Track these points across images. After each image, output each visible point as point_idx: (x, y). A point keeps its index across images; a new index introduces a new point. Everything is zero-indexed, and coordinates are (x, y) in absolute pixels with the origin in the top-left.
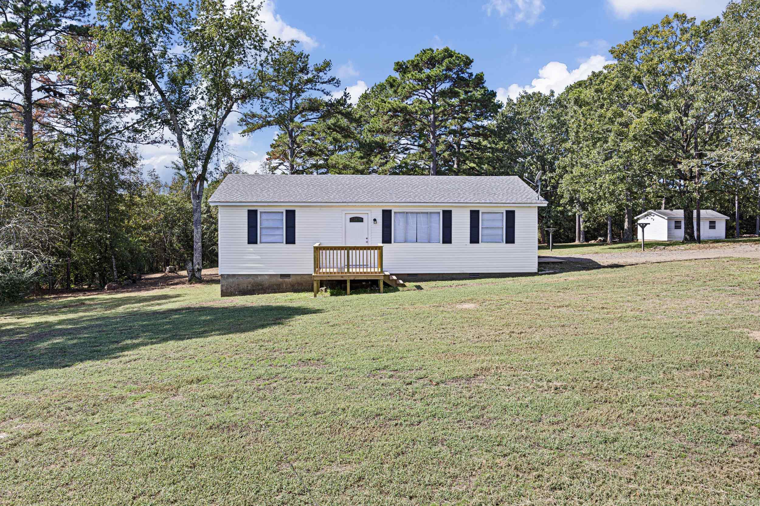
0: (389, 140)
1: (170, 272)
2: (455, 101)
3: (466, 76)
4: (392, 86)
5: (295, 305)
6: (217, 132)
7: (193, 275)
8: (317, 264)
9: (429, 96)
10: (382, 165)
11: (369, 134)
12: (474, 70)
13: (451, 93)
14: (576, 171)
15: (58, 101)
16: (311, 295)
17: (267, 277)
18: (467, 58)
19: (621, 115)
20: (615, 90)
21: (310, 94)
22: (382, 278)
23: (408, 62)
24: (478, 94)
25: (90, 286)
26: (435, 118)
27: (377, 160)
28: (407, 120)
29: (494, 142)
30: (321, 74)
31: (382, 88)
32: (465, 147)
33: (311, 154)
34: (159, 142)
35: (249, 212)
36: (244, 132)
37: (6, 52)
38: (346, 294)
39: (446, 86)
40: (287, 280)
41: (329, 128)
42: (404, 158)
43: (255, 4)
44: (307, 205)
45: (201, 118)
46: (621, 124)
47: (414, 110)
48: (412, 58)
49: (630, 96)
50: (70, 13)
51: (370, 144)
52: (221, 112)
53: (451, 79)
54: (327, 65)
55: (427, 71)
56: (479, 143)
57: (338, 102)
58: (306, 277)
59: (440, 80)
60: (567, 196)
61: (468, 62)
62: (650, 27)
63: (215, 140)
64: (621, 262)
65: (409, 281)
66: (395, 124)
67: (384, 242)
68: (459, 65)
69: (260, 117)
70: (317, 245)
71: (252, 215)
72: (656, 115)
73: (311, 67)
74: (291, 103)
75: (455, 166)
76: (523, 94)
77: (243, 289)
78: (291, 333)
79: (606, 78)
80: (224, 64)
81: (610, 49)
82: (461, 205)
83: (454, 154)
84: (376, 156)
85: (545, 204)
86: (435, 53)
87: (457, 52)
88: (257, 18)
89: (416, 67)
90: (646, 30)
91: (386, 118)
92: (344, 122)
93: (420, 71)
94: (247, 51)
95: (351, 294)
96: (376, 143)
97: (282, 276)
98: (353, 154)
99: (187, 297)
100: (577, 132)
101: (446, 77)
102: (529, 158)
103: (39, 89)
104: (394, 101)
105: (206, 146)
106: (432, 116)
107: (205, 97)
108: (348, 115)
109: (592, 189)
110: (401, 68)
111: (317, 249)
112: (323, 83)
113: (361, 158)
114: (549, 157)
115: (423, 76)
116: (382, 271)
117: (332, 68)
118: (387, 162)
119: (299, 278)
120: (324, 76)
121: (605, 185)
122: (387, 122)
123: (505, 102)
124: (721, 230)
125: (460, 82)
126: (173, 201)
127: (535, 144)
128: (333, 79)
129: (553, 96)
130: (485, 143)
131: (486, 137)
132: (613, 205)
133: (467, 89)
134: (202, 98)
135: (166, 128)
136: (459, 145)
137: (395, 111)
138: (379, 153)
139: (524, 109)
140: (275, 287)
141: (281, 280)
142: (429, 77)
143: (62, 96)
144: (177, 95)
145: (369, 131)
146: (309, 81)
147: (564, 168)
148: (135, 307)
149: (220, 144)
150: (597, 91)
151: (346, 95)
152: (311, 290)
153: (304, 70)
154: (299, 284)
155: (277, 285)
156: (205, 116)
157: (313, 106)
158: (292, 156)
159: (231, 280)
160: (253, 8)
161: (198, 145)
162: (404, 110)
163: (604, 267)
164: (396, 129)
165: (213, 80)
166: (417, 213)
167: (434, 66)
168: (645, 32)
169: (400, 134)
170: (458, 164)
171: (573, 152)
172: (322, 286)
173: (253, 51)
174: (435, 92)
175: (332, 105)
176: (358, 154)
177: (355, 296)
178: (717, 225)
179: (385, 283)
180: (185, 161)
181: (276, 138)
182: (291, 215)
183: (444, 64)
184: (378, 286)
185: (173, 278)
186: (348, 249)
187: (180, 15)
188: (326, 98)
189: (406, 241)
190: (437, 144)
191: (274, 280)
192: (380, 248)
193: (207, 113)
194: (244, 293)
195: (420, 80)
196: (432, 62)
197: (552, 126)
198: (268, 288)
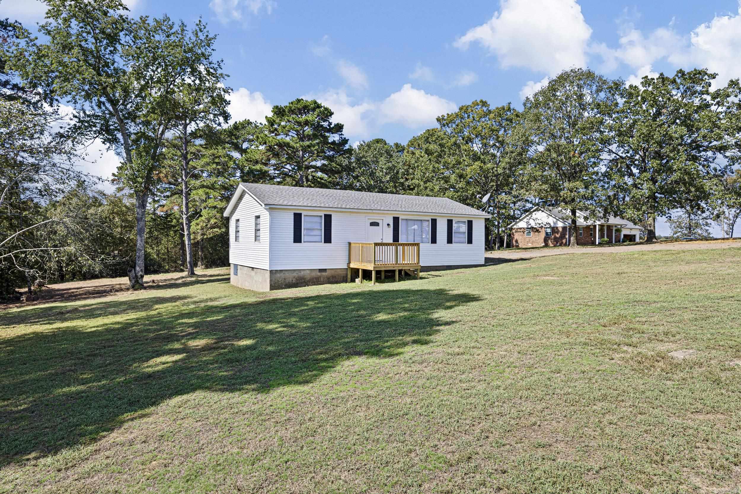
7: (137, 282)
8: (375, 257)
17: (308, 272)
35: (295, 214)
40: (324, 274)
44: (342, 210)
58: (338, 270)
67: (394, 241)
71: (298, 218)
77: (289, 283)
82: (442, 215)
95: (399, 281)
97: (321, 270)
111: (376, 245)
116: (419, 262)
119: (333, 272)
140: (315, 280)
141: (319, 274)
154: (333, 277)
155: (316, 278)
159: (278, 275)
166: (407, 220)
182: (328, 219)
186: (397, 245)
191: (314, 274)
192: (418, 245)
194: (289, 286)
198: (309, 281)
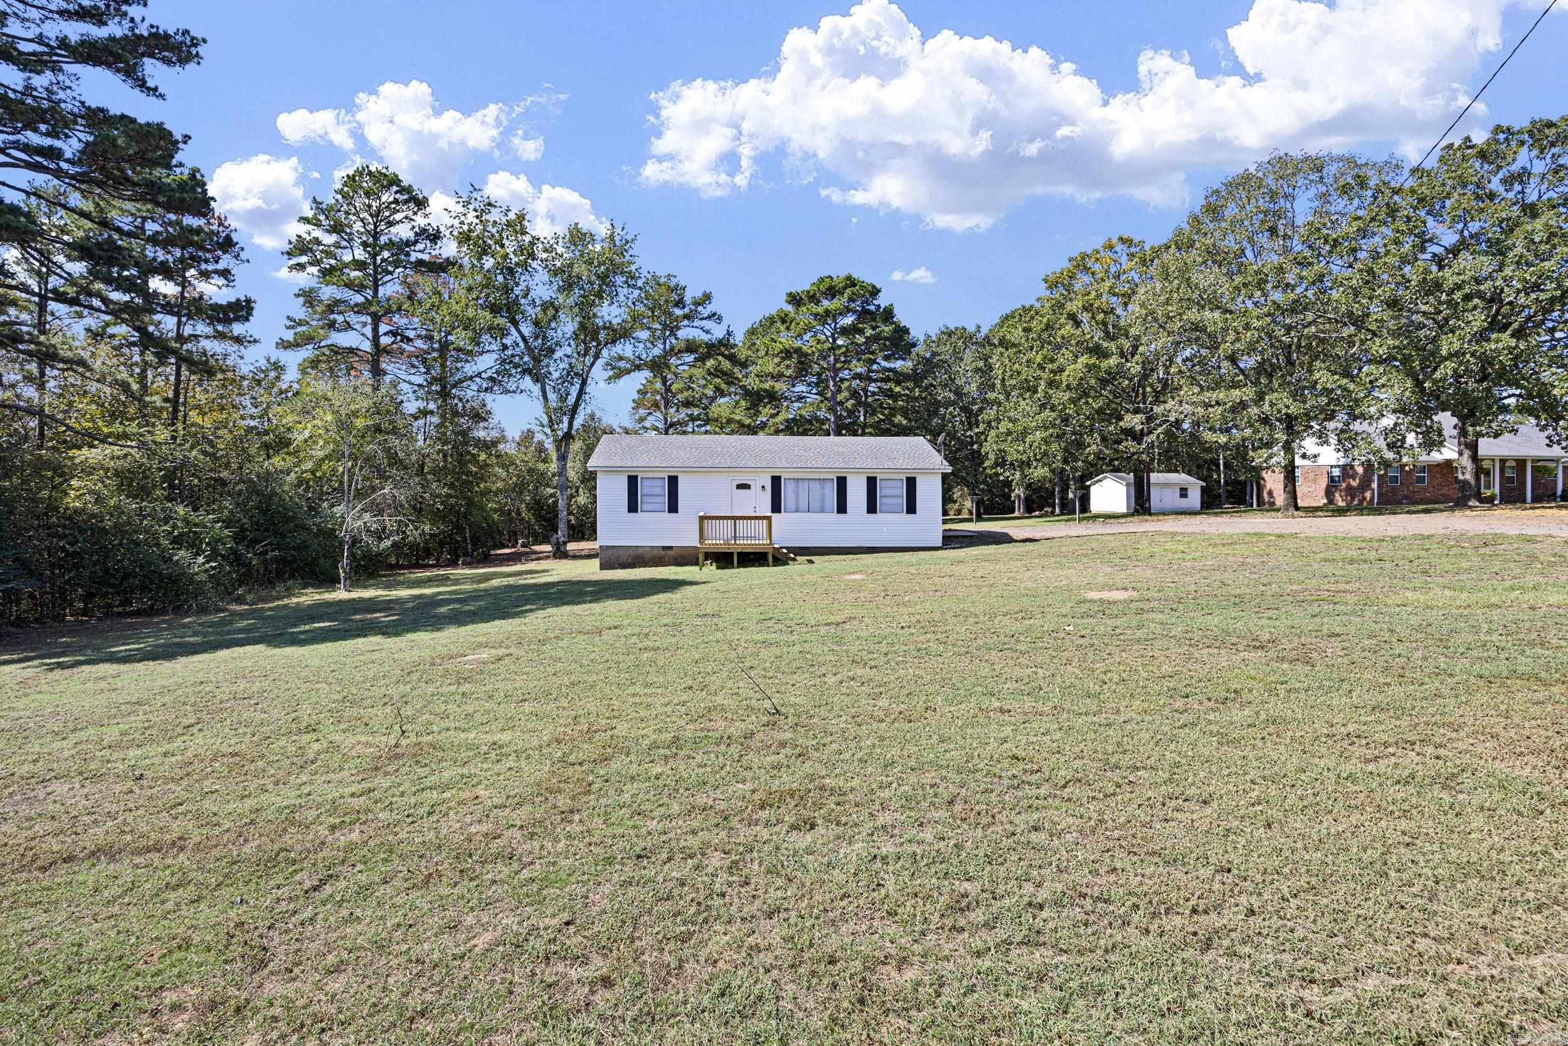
0: (780, 386)
1: (522, 546)
2: (860, 339)
3: (872, 308)
4: (783, 321)
5: (680, 577)
6: (584, 383)
7: (558, 549)
8: (702, 537)
9: (829, 334)
10: (773, 416)
11: (757, 379)
12: (882, 301)
13: (854, 330)
14: (1004, 426)
15: (404, 346)
16: (696, 568)
17: (648, 549)
18: (874, 287)
19: (1052, 361)
20: (1046, 329)
21: (686, 333)
22: (771, 551)
23: (803, 292)
24: (887, 329)
25: (438, 560)
26: (836, 361)
27: (766, 411)
28: (802, 363)
29: (908, 389)
30: (700, 308)
31: (772, 320)
32: (874, 394)
33: (688, 404)
34: (514, 392)
35: (630, 477)
36: (610, 378)
37: (352, 292)
38: (733, 567)
39: (848, 320)
40: (669, 552)
41: (710, 374)
42: (799, 409)
43: (629, 238)
44: (691, 470)
45: (567, 366)
46: (1052, 371)
47: (810, 351)
48: (807, 287)
49: (1063, 337)
50: (420, 246)
51: (757, 393)
52: (588, 360)
53: (854, 312)
54: (707, 298)
55: (826, 303)
56: (890, 390)
57: (720, 342)
58: (690, 549)
59: (840, 314)
60: (992, 456)
61: (875, 292)
62: (1089, 252)
63: (581, 392)
64: (1037, 535)
65: (801, 555)
66: (788, 367)
67: (773, 511)
68: (863, 296)
69: (628, 360)
70: (701, 514)
71: (633, 481)
72: (1093, 361)
73: (688, 299)
74: (665, 343)
75: (862, 419)
76: (943, 329)
77: (623, 562)
78: (684, 597)
79: (1037, 314)
80: (593, 304)
81: (1043, 277)
82: (857, 471)
83: (859, 403)
84: (765, 407)
85: (949, 470)
86: (836, 281)
87: (861, 279)
88: (630, 253)
89: (813, 298)
90: (1084, 256)
91: (777, 360)
92: (726, 365)
93: (818, 302)
94: (620, 289)
95: (738, 567)
96: (765, 390)
97: (665, 548)
98: (737, 402)
99: (555, 572)
100: (1003, 380)
101: (848, 310)
102: (951, 409)
103: (385, 334)
104: (785, 339)
105: (572, 400)
106: (832, 358)
107: (572, 343)
108: (732, 358)
109: (1021, 448)
110: (795, 300)
111: (702, 519)
112: (702, 319)
113: (748, 409)
114: (976, 408)
115: (820, 310)
116: (771, 543)
117: (713, 300)
118: (777, 414)
119: (683, 551)
120: (704, 311)
121: (1036, 444)
122: (778, 365)
123: (922, 338)
124: (1195, 499)
125: (865, 315)
126: (523, 461)
127: (958, 393)
128: (714, 314)
129: (979, 331)
130: (898, 389)
131: (898, 383)
132: (1046, 469)
133: (874, 324)
134: (569, 345)
135: (528, 378)
136: (865, 391)
137: (787, 354)
138: (770, 402)
139: (942, 349)
140: (658, 560)
141: (663, 553)
142: (827, 312)
143: (409, 340)
144: (540, 341)
145: (757, 376)
146: (686, 317)
147: (989, 422)
148: (511, 581)
149: (587, 397)
150: (1025, 330)
151: (729, 333)
152: (697, 564)
153: (680, 303)
154: (683, 557)
155: (659, 557)
156: (570, 364)
157: (691, 347)
158: (666, 408)
159: (610, 552)
160: (627, 242)
161: (563, 399)
162: (798, 351)
163: (1016, 541)
164: (789, 372)
165: (581, 323)
166: (809, 479)
167: (833, 297)
168: (1083, 259)
169: (793, 380)
170: (865, 416)
171: (999, 404)
172: (706, 559)
173: (625, 291)
174: (835, 329)
175: (713, 345)
176: (743, 403)
177: (742, 570)
178: (1189, 492)
179: (774, 557)
180: (550, 417)
181: (644, 382)
182: (673, 481)
183: (846, 295)
184: (767, 560)
185: (527, 553)
186: (735, 518)
187: (546, 250)
188: (705, 337)
189: (797, 511)
190: (839, 391)
191: (655, 552)
192: (769, 518)
193: (573, 361)
194: (624, 566)
195: (816, 315)
196: (832, 292)
197: (977, 370)
198: (650, 560)
